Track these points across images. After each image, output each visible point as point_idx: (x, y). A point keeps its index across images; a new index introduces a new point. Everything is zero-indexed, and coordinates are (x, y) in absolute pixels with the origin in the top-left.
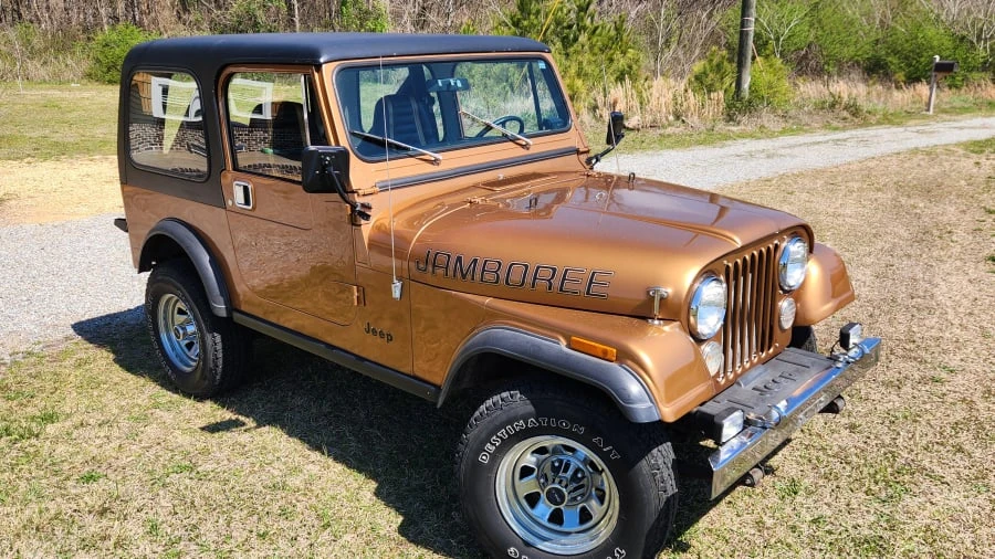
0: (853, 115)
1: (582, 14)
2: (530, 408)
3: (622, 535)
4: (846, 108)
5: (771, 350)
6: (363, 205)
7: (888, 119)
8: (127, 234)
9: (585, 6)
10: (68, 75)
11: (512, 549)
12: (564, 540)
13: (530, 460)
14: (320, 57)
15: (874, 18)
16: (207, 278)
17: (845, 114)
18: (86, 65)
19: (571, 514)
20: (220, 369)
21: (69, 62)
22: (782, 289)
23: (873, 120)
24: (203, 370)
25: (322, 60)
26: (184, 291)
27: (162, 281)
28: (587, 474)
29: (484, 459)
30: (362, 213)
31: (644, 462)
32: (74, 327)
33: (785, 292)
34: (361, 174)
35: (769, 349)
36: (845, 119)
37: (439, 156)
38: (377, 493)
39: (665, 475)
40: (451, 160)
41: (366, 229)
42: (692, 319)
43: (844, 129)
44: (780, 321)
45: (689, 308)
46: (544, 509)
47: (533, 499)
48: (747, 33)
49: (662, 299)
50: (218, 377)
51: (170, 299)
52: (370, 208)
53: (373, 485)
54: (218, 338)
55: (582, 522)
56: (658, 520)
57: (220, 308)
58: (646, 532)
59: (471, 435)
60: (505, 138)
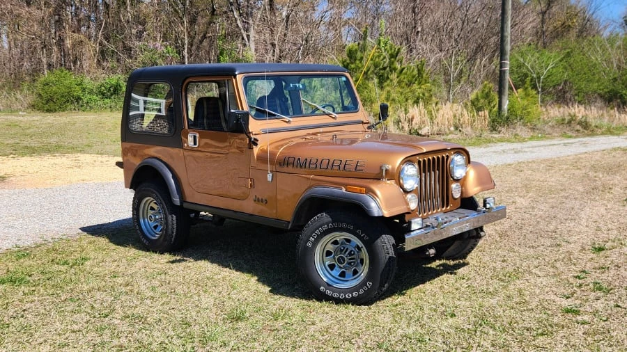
0: (585, 128)
1: (393, 59)
2: (330, 219)
3: (370, 276)
4: (580, 123)
5: (449, 208)
6: (255, 139)
9: (395, 54)
11: (322, 288)
12: (346, 283)
13: (330, 247)
14: (235, 71)
16: (171, 186)
17: (578, 127)
19: (349, 273)
20: (174, 235)
21: (19, 96)
22: (452, 177)
23: (599, 131)
25: (236, 73)
26: (158, 194)
27: (144, 190)
28: (356, 252)
29: (309, 245)
30: (255, 142)
31: (379, 240)
33: (454, 179)
34: (254, 126)
35: (447, 207)
36: (578, 131)
37: (291, 119)
38: (258, 280)
39: (389, 247)
40: (296, 122)
41: (256, 150)
42: (401, 181)
43: (576, 137)
44: (452, 194)
45: (399, 177)
46: (336, 272)
47: (332, 267)
48: (504, 71)
49: (386, 170)
50: (173, 239)
51: (147, 201)
52: (257, 141)
53: (256, 278)
54: (174, 217)
55: (354, 275)
56: (386, 267)
57: (177, 200)
58: (380, 272)
59: (303, 236)
60: (324, 113)
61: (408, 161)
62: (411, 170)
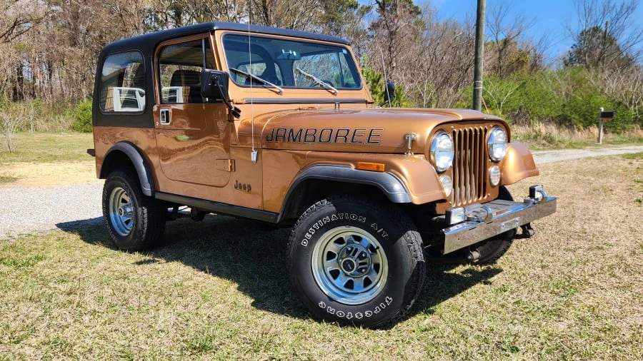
0: (550, 143)
2: (333, 208)
3: (390, 288)
4: (545, 138)
5: (486, 197)
6: (236, 108)
7: (572, 146)
8: (94, 158)
9: (376, 80)
10: (60, 127)
11: (321, 303)
12: (354, 297)
13: (333, 247)
15: (561, 92)
16: (141, 172)
17: (544, 142)
18: (71, 122)
19: (359, 282)
20: (145, 231)
21: (62, 119)
22: (490, 158)
23: (563, 146)
24: (135, 232)
25: (215, 28)
26: (128, 185)
27: (113, 179)
28: (368, 255)
29: (305, 243)
30: (236, 113)
31: (402, 239)
32: (57, 225)
33: (492, 161)
34: (236, 93)
35: (484, 196)
36: (544, 145)
37: (283, 90)
38: (239, 289)
39: (417, 247)
40: (288, 94)
41: (238, 124)
42: (432, 157)
43: (544, 150)
44: (490, 180)
45: (430, 151)
46: (341, 281)
47: (335, 274)
48: (478, 91)
49: (413, 141)
50: (144, 236)
51: (118, 192)
52: (240, 111)
53: (237, 285)
54: (145, 211)
55: (365, 286)
56: (412, 276)
57: (148, 190)
58: (404, 285)
59: (296, 231)
60: (322, 88)
61: (440, 129)
62: (445, 142)
